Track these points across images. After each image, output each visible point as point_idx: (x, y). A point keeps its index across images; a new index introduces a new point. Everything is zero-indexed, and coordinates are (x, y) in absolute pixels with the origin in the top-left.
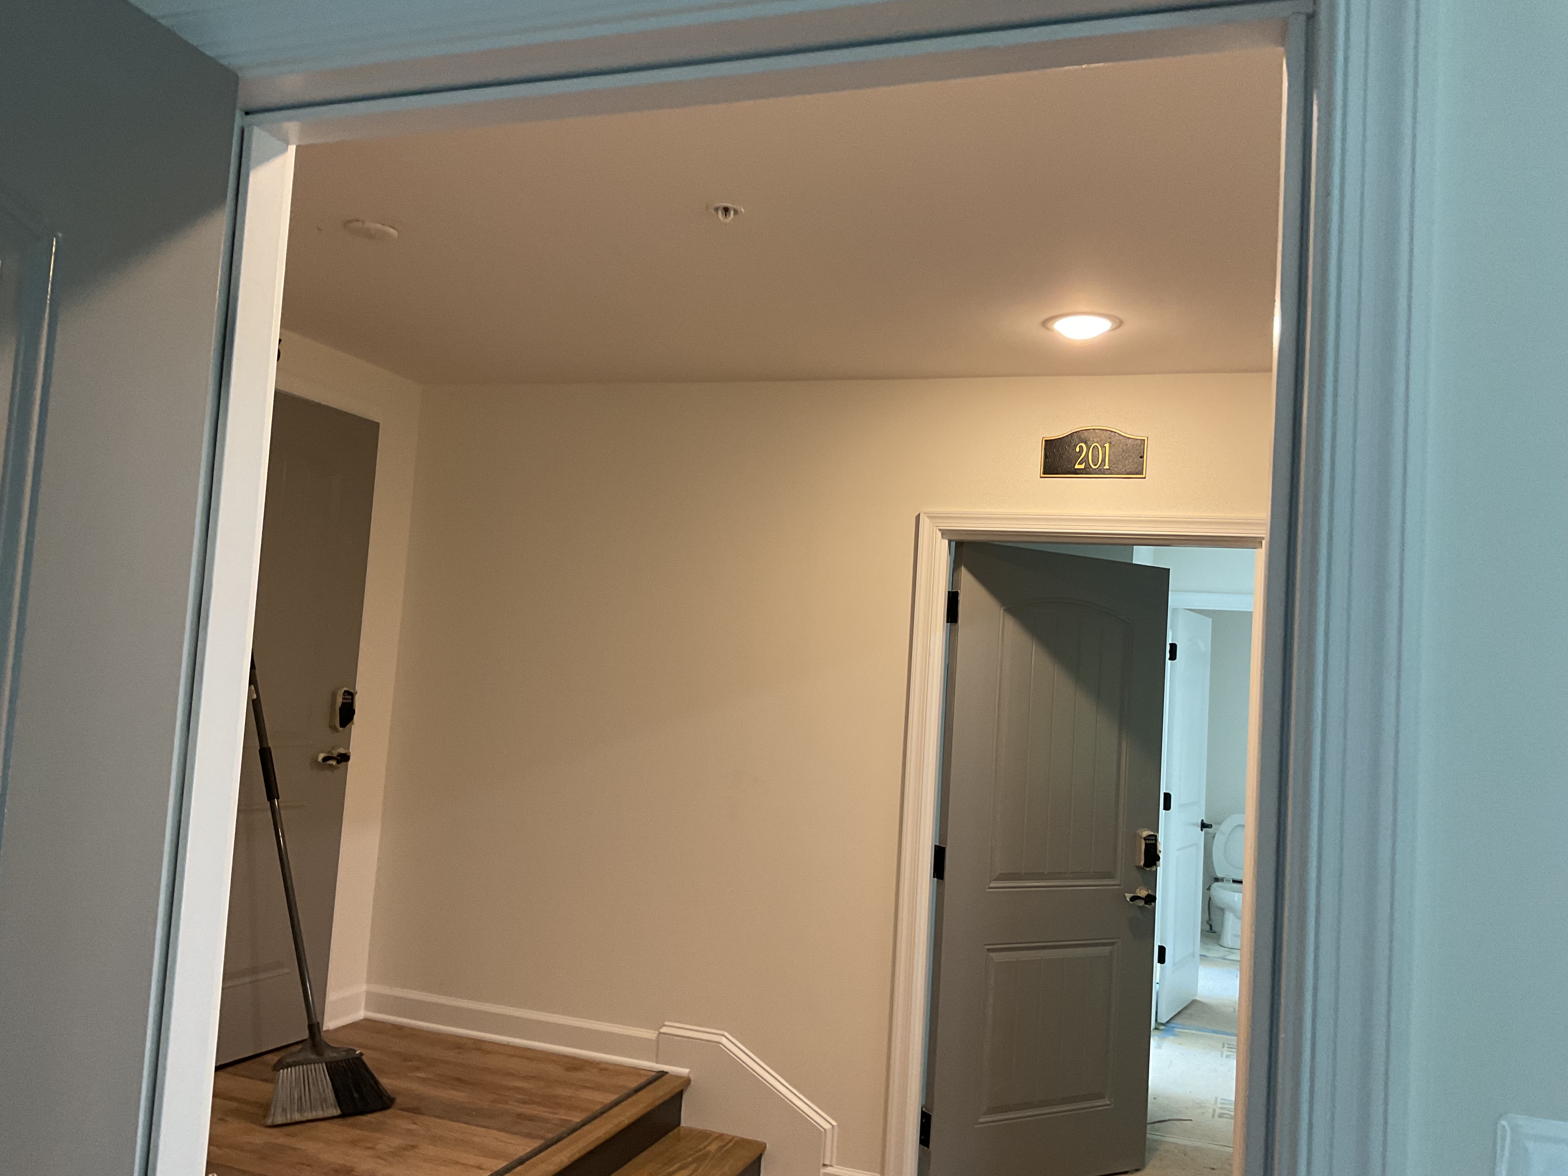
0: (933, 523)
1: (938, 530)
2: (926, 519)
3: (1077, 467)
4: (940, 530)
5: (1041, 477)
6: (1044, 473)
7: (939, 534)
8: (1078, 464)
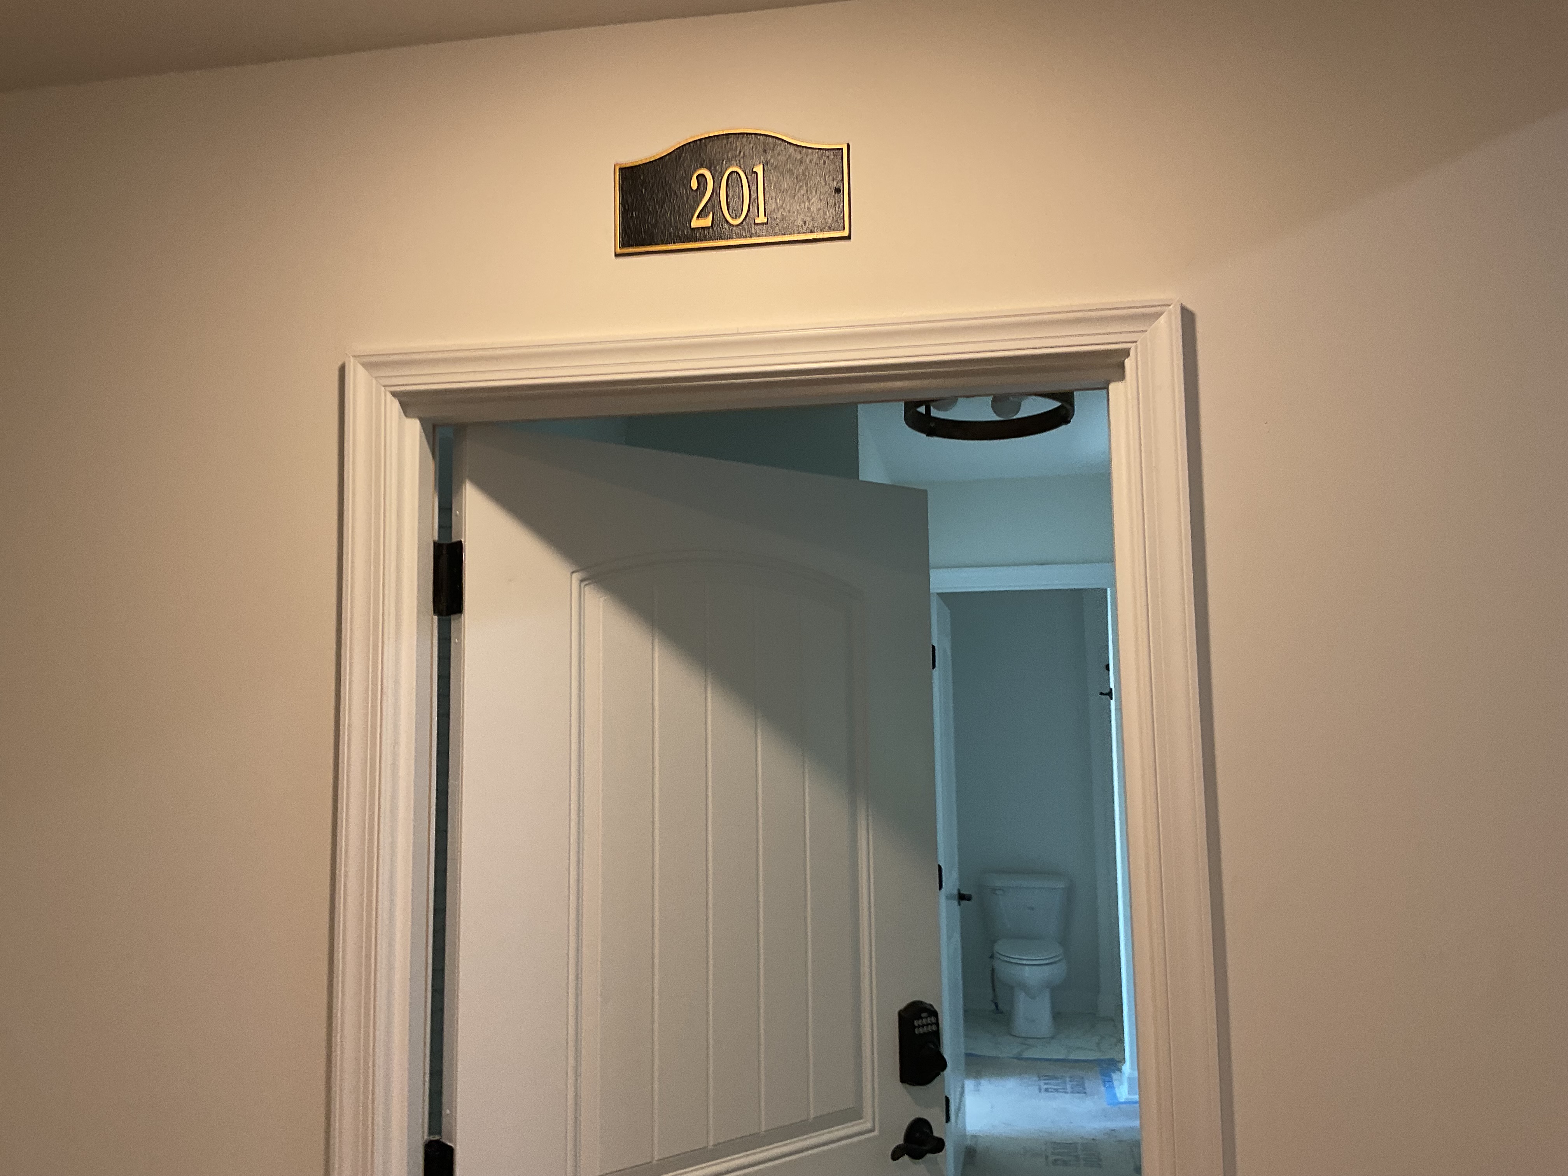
0: (376, 378)
1: (389, 396)
2: (361, 370)
3: (695, 223)
4: (394, 394)
5: (616, 255)
6: (623, 245)
7: (395, 406)
8: (698, 217)
